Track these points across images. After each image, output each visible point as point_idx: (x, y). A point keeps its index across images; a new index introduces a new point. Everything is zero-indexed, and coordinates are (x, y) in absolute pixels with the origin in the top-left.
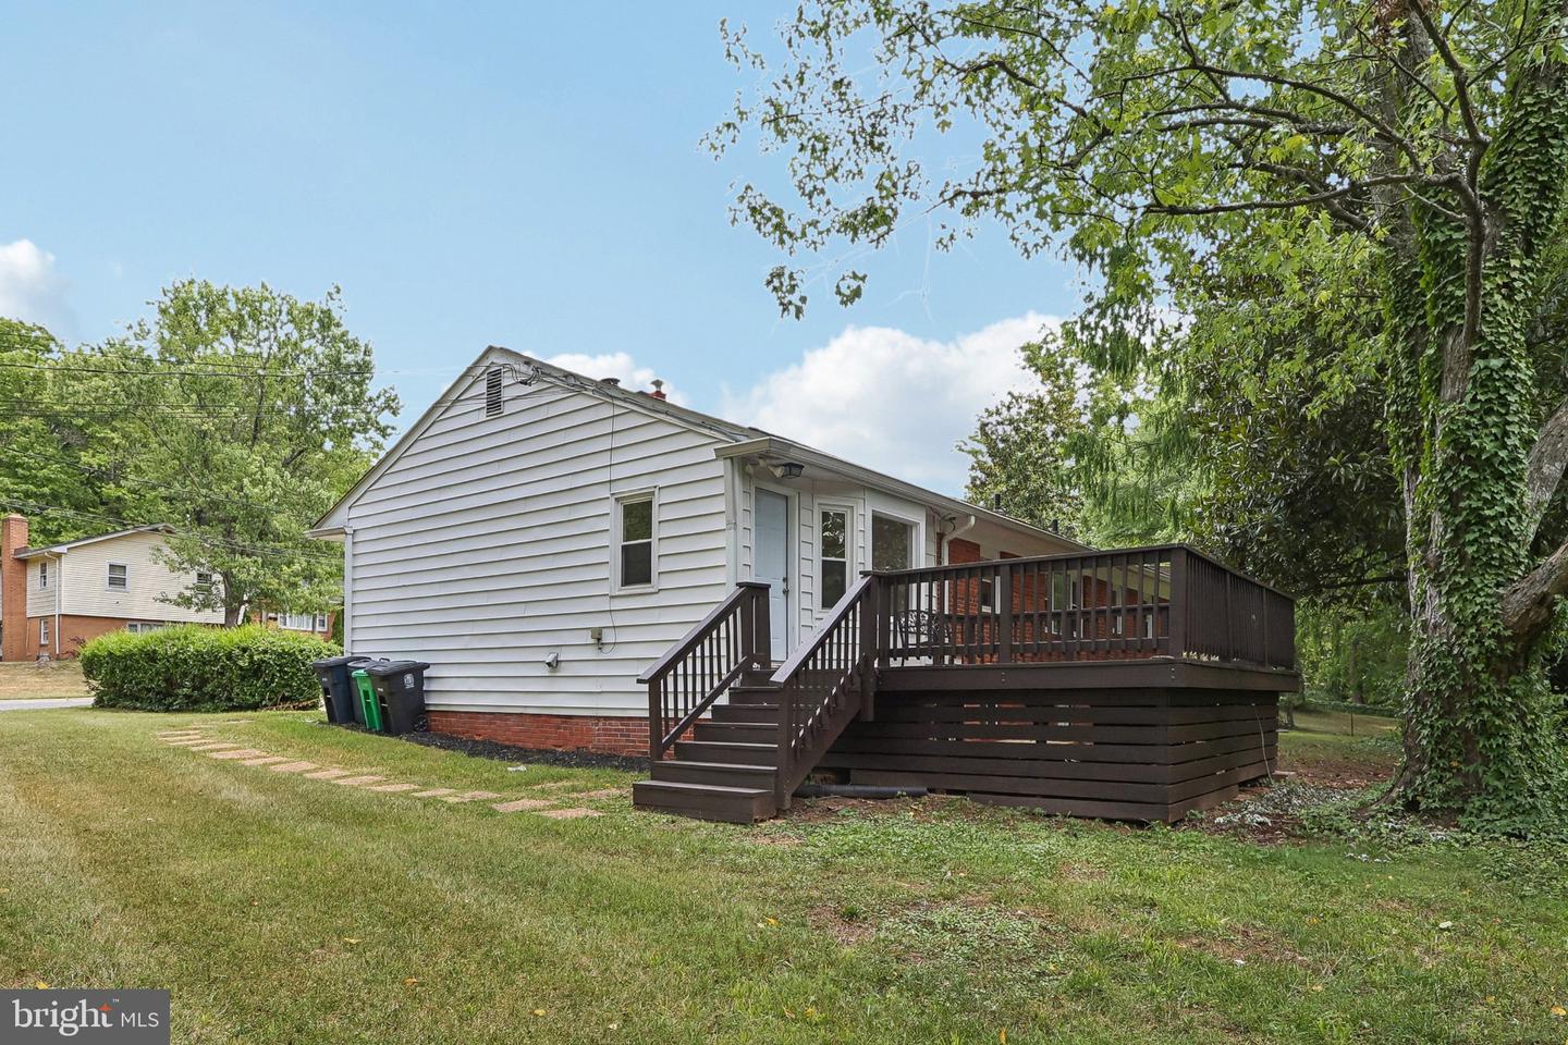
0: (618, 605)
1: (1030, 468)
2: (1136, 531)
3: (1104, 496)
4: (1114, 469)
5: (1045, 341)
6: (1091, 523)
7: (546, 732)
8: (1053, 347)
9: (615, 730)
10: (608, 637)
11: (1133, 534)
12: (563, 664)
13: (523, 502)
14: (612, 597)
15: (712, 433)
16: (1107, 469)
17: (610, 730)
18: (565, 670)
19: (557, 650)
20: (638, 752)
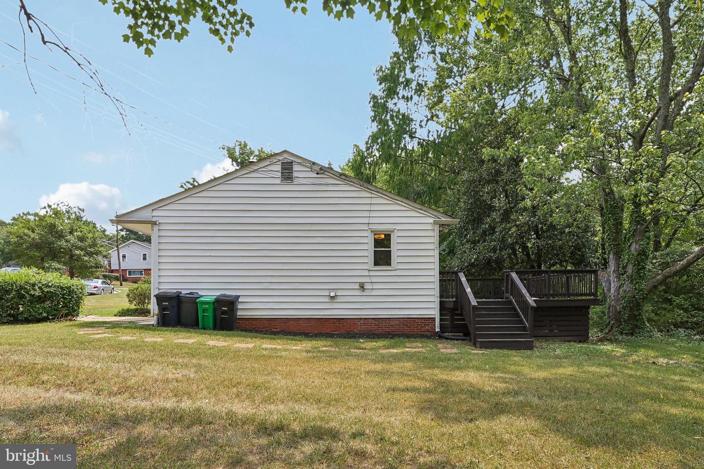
0: (372, 273)
7: (325, 326)
9: (371, 323)
10: (367, 286)
12: (338, 297)
13: (310, 225)
14: (369, 270)
15: (425, 213)
17: (368, 323)
18: (339, 299)
19: (336, 291)
20: (385, 332)
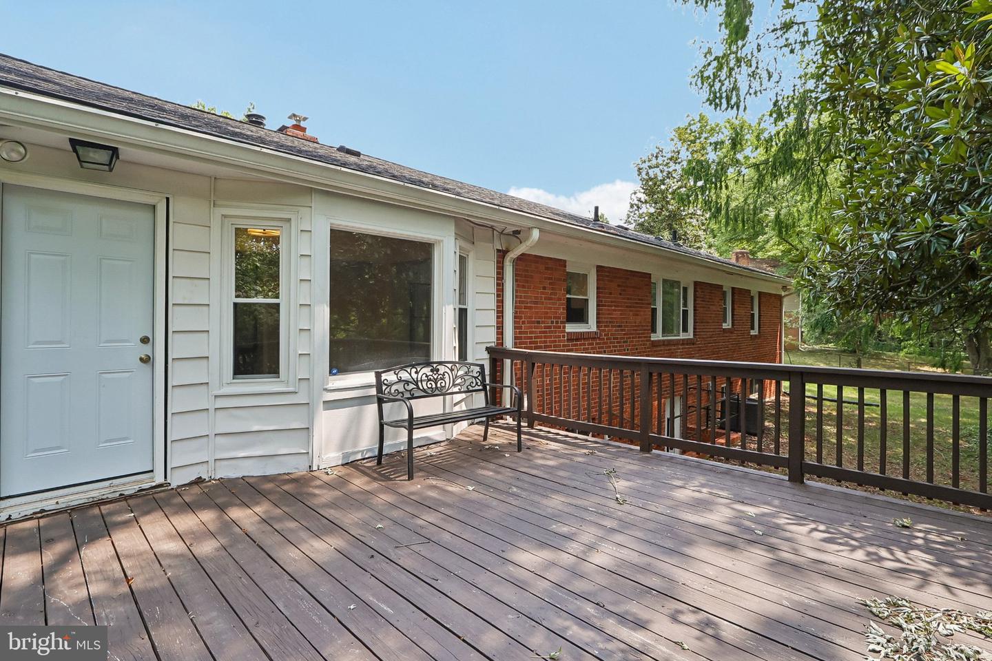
1: (670, 196)
2: (744, 237)
3: (719, 210)
4: (727, 187)
5: (690, 125)
6: (716, 232)
8: (693, 128)
11: (742, 239)
16: (721, 188)
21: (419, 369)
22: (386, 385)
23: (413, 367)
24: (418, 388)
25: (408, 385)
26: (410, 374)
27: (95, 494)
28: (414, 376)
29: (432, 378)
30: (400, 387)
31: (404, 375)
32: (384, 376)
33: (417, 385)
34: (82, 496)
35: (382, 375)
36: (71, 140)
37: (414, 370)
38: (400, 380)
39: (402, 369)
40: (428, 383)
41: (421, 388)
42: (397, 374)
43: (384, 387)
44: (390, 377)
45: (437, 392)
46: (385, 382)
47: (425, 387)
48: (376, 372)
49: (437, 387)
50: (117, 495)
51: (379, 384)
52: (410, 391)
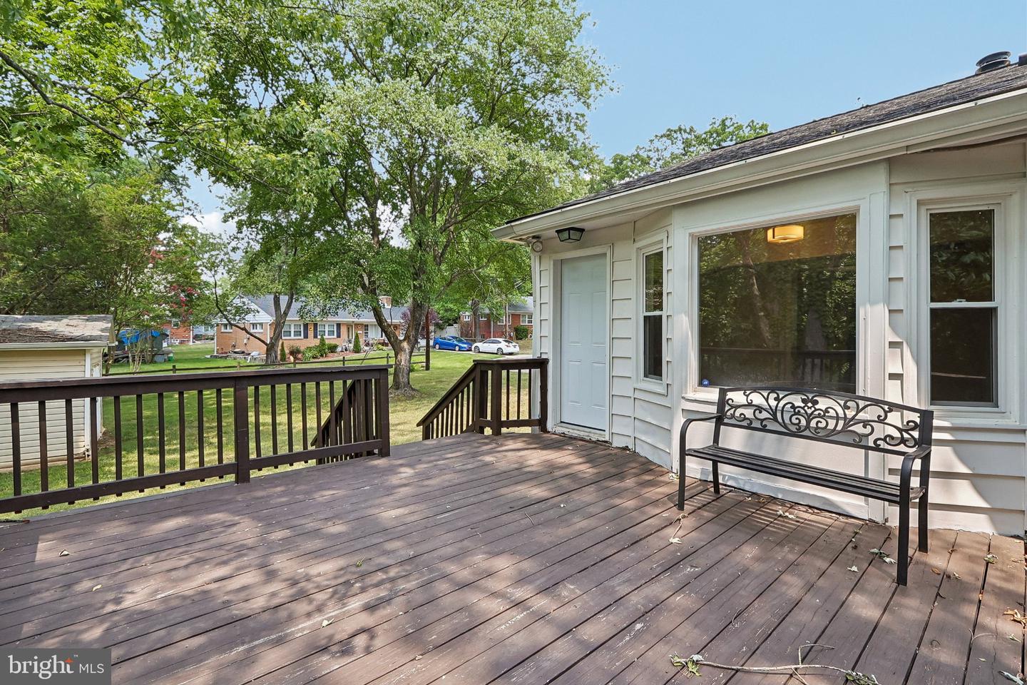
21: (781, 396)
22: (729, 405)
23: (773, 391)
24: (775, 419)
25: (760, 412)
26: (767, 400)
27: (582, 434)
28: (773, 403)
29: (802, 411)
30: (749, 413)
31: (757, 399)
32: (730, 395)
33: (774, 414)
34: (578, 432)
35: (728, 393)
36: (556, 231)
37: (773, 396)
38: (750, 405)
39: (755, 390)
40: (794, 418)
41: (780, 420)
42: (747, 396)
43: (727, 408)
44: (737, 397)
45: (807, 433)
46: (730, 402)
47: (787, 421)
48: (720, 389)
49: (808, 427)
50: (588, 438)
51: (722, 402)
52: (762, 420)
